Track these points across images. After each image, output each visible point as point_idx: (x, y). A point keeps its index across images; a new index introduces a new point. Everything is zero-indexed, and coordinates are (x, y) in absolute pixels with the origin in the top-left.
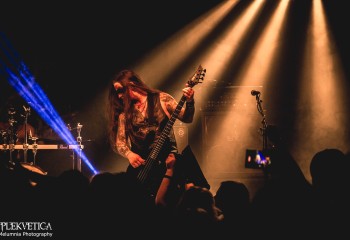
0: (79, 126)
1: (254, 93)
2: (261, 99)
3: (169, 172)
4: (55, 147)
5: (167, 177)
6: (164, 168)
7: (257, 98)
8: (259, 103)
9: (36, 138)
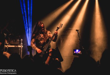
0: (22, 40)
1: (77, 30)
2: (79, 32)
3: (50, 55)
4: (14, 46)
5: (49, 56)
6: (48, 53)
7: (78, 32)
8: (78, 33)
9: (8, 43)
